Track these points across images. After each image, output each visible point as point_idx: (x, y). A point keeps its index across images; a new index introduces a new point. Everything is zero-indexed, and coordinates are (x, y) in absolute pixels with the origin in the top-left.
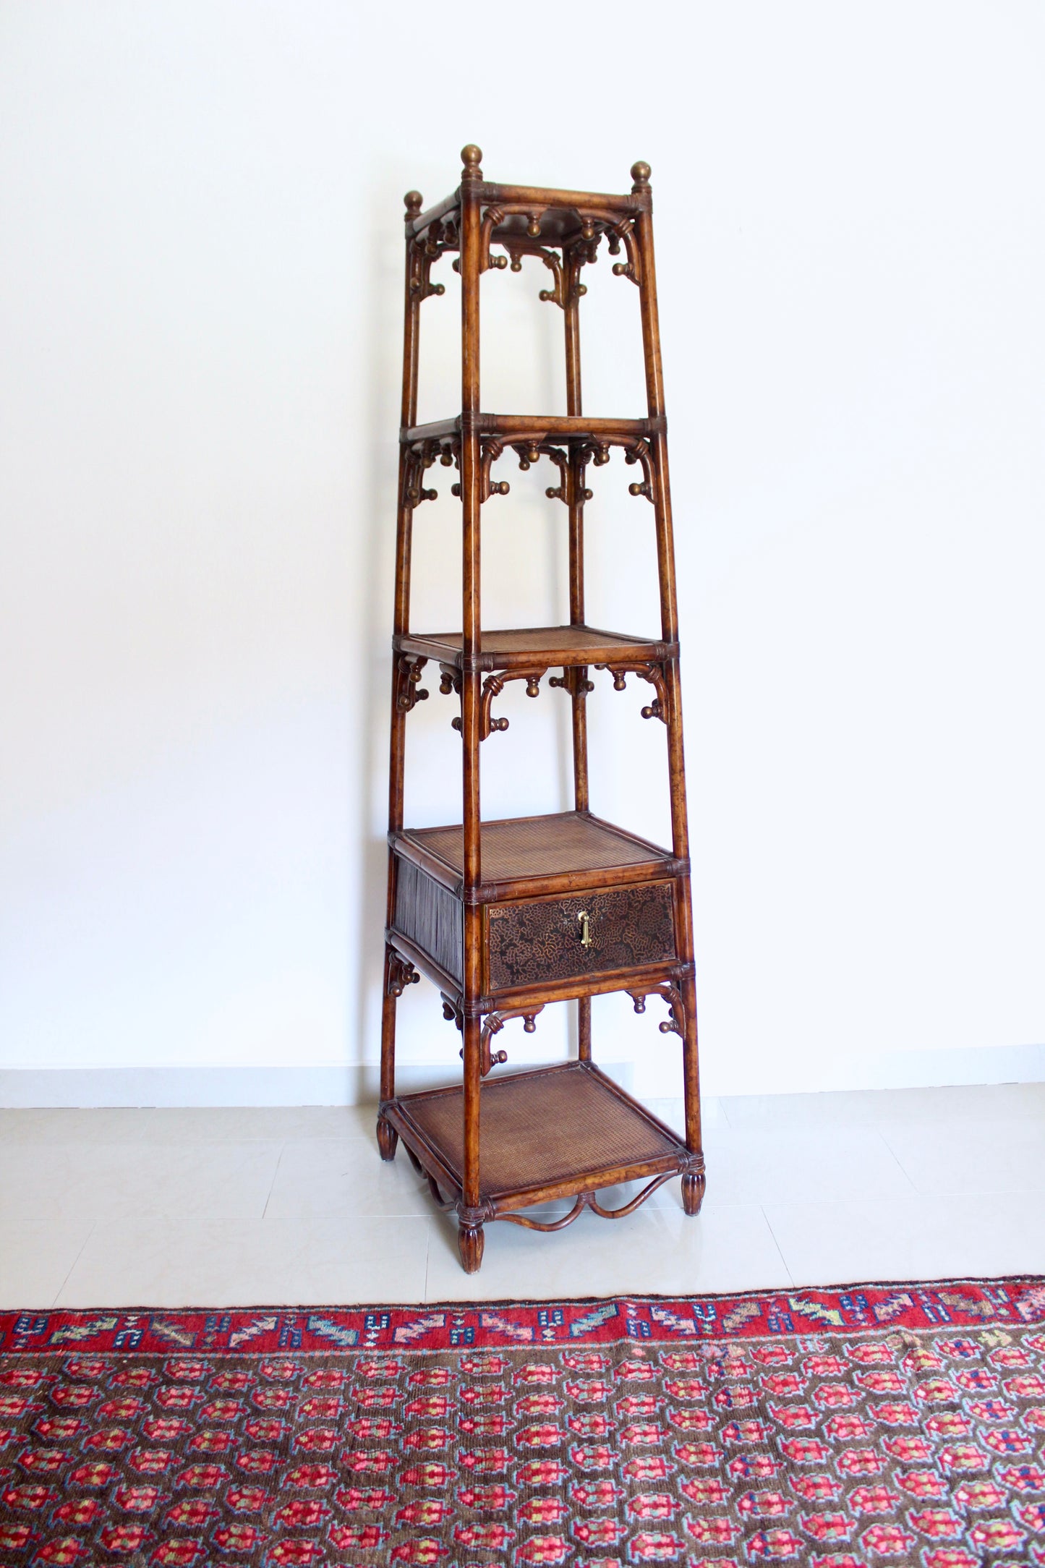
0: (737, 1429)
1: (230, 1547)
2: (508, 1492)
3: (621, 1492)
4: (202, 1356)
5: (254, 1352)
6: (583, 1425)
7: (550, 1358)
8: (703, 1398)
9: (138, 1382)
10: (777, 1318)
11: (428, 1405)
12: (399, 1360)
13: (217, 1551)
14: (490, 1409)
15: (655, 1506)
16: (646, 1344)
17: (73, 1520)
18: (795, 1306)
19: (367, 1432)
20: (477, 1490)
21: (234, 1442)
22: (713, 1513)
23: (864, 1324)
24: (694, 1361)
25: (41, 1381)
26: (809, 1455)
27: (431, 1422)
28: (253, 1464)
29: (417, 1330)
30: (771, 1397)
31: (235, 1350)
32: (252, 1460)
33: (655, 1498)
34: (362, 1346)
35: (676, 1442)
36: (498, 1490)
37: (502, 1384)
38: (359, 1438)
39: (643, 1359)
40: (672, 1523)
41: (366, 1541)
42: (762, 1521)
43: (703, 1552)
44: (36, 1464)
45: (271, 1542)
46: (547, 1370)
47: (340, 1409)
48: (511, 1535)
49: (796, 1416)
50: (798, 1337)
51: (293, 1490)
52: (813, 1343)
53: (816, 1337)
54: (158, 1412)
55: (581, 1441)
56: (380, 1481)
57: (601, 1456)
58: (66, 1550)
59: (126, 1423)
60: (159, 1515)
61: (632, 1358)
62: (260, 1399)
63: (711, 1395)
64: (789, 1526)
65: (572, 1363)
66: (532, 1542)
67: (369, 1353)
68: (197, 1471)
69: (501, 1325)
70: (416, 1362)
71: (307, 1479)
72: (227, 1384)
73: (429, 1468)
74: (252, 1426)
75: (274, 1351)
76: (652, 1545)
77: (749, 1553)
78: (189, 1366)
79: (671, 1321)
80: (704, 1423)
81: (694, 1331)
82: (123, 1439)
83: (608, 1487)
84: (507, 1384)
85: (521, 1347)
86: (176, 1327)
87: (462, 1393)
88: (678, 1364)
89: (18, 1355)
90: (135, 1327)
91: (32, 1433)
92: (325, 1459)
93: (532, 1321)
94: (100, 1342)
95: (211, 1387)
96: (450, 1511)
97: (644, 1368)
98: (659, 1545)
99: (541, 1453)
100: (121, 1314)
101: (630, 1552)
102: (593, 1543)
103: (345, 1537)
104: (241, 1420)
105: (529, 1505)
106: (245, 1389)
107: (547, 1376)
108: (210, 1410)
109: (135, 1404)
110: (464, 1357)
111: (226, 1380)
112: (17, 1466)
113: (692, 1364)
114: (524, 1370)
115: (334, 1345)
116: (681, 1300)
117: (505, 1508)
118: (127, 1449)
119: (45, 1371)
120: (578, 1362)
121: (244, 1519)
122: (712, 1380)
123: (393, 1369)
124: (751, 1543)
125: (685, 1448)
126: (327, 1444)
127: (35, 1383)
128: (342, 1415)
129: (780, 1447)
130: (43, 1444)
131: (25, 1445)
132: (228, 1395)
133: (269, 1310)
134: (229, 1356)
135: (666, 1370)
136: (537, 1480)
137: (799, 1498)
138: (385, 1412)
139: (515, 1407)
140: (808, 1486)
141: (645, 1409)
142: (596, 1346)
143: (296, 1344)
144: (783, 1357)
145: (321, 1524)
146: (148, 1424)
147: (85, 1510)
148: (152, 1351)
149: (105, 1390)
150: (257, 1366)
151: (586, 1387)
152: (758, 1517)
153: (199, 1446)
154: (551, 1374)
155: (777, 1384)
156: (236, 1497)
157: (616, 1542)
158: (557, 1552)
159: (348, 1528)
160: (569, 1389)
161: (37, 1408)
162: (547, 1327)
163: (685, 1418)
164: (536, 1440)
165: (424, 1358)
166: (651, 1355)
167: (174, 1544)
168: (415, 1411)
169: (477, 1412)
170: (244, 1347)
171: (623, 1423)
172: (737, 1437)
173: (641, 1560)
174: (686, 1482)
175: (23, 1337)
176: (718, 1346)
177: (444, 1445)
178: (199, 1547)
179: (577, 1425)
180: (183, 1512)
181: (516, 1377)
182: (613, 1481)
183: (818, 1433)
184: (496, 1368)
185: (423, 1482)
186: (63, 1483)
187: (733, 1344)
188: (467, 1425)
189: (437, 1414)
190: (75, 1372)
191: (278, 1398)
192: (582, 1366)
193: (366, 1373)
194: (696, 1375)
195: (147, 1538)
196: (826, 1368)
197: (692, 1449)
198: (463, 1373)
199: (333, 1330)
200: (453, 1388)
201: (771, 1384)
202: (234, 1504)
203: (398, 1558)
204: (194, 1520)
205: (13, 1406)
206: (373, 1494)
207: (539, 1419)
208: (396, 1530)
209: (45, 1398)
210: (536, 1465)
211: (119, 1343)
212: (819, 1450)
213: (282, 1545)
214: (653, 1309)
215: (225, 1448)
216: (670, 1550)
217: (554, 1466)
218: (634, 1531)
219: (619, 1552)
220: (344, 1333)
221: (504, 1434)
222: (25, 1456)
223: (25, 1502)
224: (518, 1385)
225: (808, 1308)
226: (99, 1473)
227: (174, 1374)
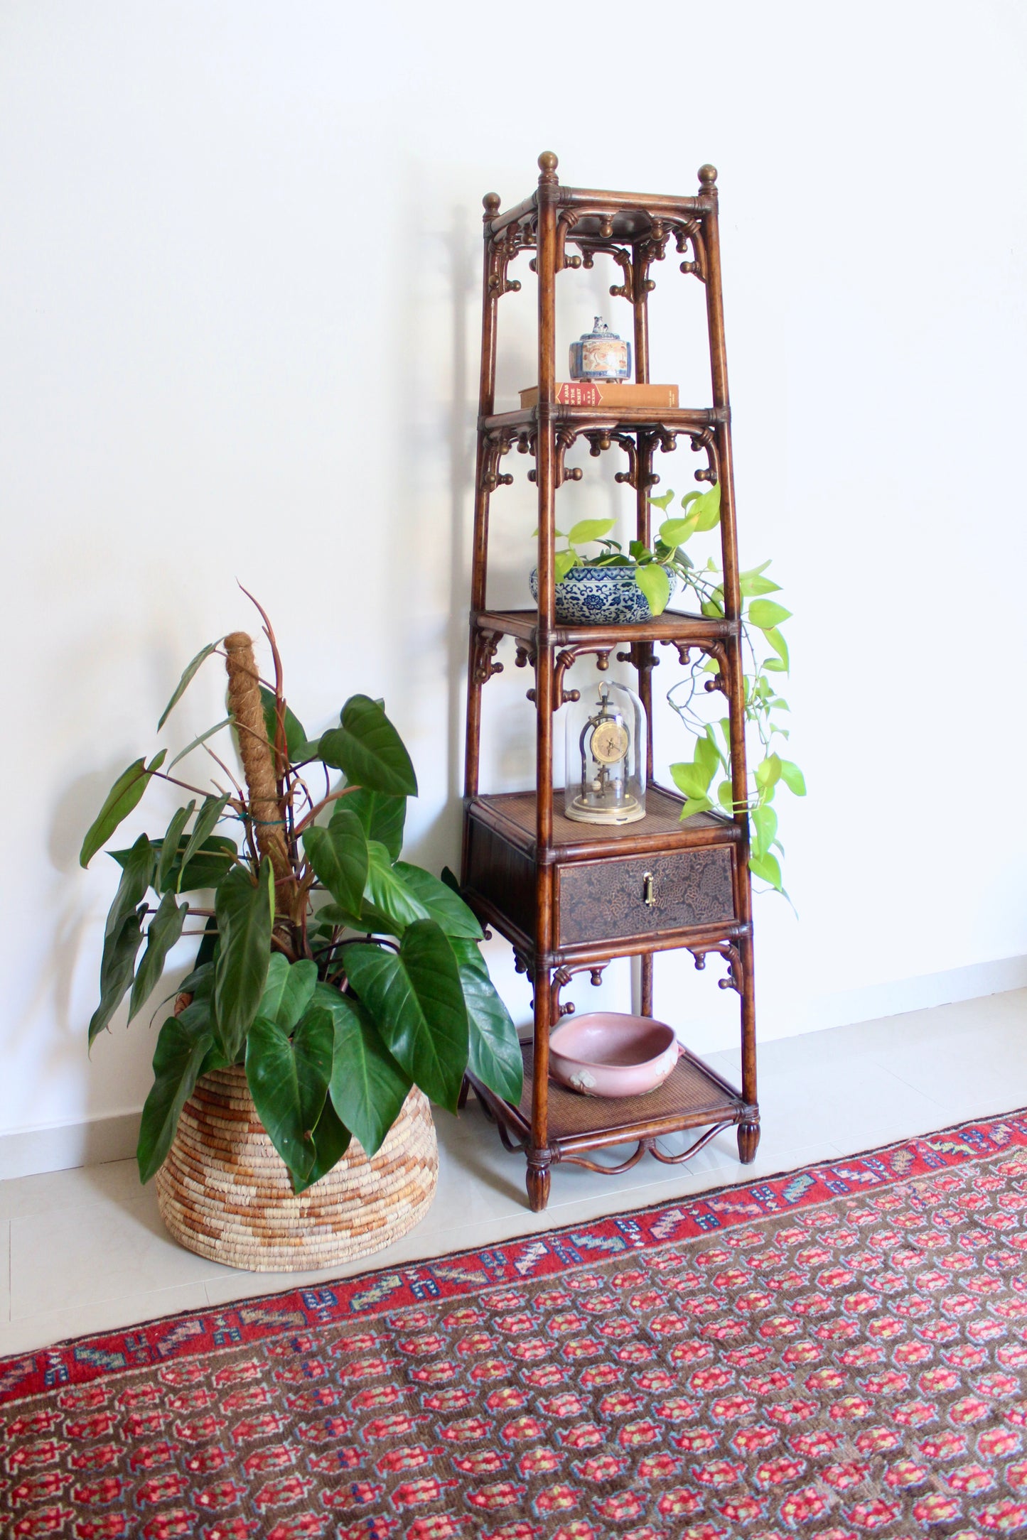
0: (968, 1239)
1: (678, 1418)
2: (850, 1322)
3: (930, 1301)
4: (505, 1287)
5: (548, 1273)
6: (860, 1263)
7: (790, 1223)
8: (926, 1223)
9: (470, 1321)
10: (929, 1158)
11: (730, 1278)
12: (674, 1251)
13: (672, 1423)
14: (780, 1269)
15: (961, 1304)
16: (852, 1196)
17: (525, 1436)
18: (936, 1148)
19: (702, 1309)
20: (826, 1327)
21: (601, 1344)
22: (1003, 1298)
23: (991, 1150)
24: (897, 1200)
25: (378, 1341)
27: (745, 1290)
28: (635, 1355)
29: (666, 1226)
30: (973, 1212)
31: (530, 1276)
32: (631, 1352)
33: (956, 1299)
34: (634, 1247)
35: (935, 1258)
36: (841, 1323)
37: (772, 1249)
38: (700, 1315)
39: (859, 1207)
40: (983, 1312)
41: (778, 1383)
44: (445, 1404)
45: (707, 1405)
46: (796, 1231)
47: (664, 1298)
48: (880, 1350)
49: (1000, 1221)
50: (954, 1168)
51: (687, 1364)
52: (967, 1170)
53: (966, 1165)
54: (511, 1339)
55: (869, 1274)
56: (748, 1340)
57: (892, 1280)
58: (543, 1458)
59: (493, 1354)
60: (595, 1412)
61: (851, 1209)
62: (590, 1306)
63: (929, 1220)
65: (810, 1222)
66: (899, 1350)
67: (645, 1251)
68: (593, 1372)
69: (730, 1207)
70: (690, 1248)
71: (690, 1354)
72: (550, 1303)
73: (776, 1322)
74: (604, 1328)
75: (565, 1269)
76: (983, 1330)
78: (503, 1296)
79: (855, 1176)
80: (942, 1240)
81: (878, 1180)
82: (503, 1366)
83: (918, 1300)
84: (776, 1248)
85: (761, 1220)
86: (460, 1270)
87: (748, 1263)
88: (888, 1205)
89: (332, 1326)
90: (421, 1279)
91: (415, 1383)
92: (689, 1336)
93: (751, 1199)
94: (403, 1295)
95: (538, 1308)
96: (821, 1347)
97: (865, 1213)
98: (988, 1328)
99: (848, 1290)
101: (973, 1338)
102: (942, 1339)
103: (761, 1386)
104: (590, 1327)
105: (873, 1326)
106: (568, 1303)
107: (801, 1236)
108: (556, 1325)
109: (485, 1338)
110: (724, 1237)
111: (546, 1300)
112: (431, 1411)
113: (897, 1203)
114: (779, 1235)
115: (609, 1253)
116: (848, 1160)
117: (858, 1333)
118: (515, 1372)
119: (373, 1333)
120: (814, 1221)
121: (669, 1395)
122: (920, 1210)
123: (675, 1259)
125: (946, 1260)
126: (679, 1325)
127: (374, 1344)
128: (670, 1302)
129: (1008, 1244)
130: (433, 1388)
131: (418, 1394)
132: (558, 1311)
133: (529, 1238)
134: (531, 1281)
135: (882, 1211)
136: (863, 1309)
138: (702, 1291)
139: (797, 1262)
141: (893, 1241)
142: (815, 1206)
143: (577, 1259)
144: (956, 1184)
145: (733, 1382)
146: (513, 1350)
147: (529, 1426)
148: (456, 1293)
149: (447, 1333)
150: (562, 1283)
151: (835, 1236)
153: (575, 1355)
154: (802, 1233)
155: (968, 1202)
156: (646, 1382)
157: (958, 1335)
158: (923, 1351)
159: (756, 1379)
160: (825, 1241)
161: (397, 1362)
162: (766, 1201)
163: (927, 1241)
164: (836, 1281)
165: (693, 1245)
166: (862, 1204)
167: (630, 1428)
168: (724, 1284)
169: (772, 1273)
170: (535, 1272)
171: (887, 1254)
172: (973, 1244)
173: (985, 1341)
174: (967, 1282)
175: (322, 1310)
176: (905, 1186)
177: (770, 1303)
178: (652, 1425)
179: (855, 1264)
180: (614, 1405)
181: (778, 1242)
182: (917, 1295)
184: (757, 1239)
185: (781, 1333)
186: (486, 1412)
187: (914, 1181)
188: (774, 1284)
189: (744, 1282)
190: (403, 1327)
191: (604, 1303)
192: (819, 1222)
193: (657, 1266)
194: (906, 1209)
195: (603, 1430)
196: (991, 1184)
197: (951, 1260)
199: (598, 1242)
200: (738, 1261)
201: (963, 1203)
202: (649, 1387)
203: (814, 1389)
204: (629, 1407)
205: (373, 1366)
206: (751, 1351)
207: (824, 1267)
208: (794, 1371)
209: (396, 1353)
210: (852, 1299)
211: (421, 1294)
213: (718, 1405)
214: (835, 1170)
215: (598, 1350)
216: (997, 1329)
217: (865, 1296)
218: (963, 1325)
219: (964, 1340)
220: (610, 1241)
221: (807, 1283)
222: (427, 1402)
223: (468, 1434)
224: (784, 1247)
225: (947, 1147)
226: (510, 1396)
227: (496, 1306)
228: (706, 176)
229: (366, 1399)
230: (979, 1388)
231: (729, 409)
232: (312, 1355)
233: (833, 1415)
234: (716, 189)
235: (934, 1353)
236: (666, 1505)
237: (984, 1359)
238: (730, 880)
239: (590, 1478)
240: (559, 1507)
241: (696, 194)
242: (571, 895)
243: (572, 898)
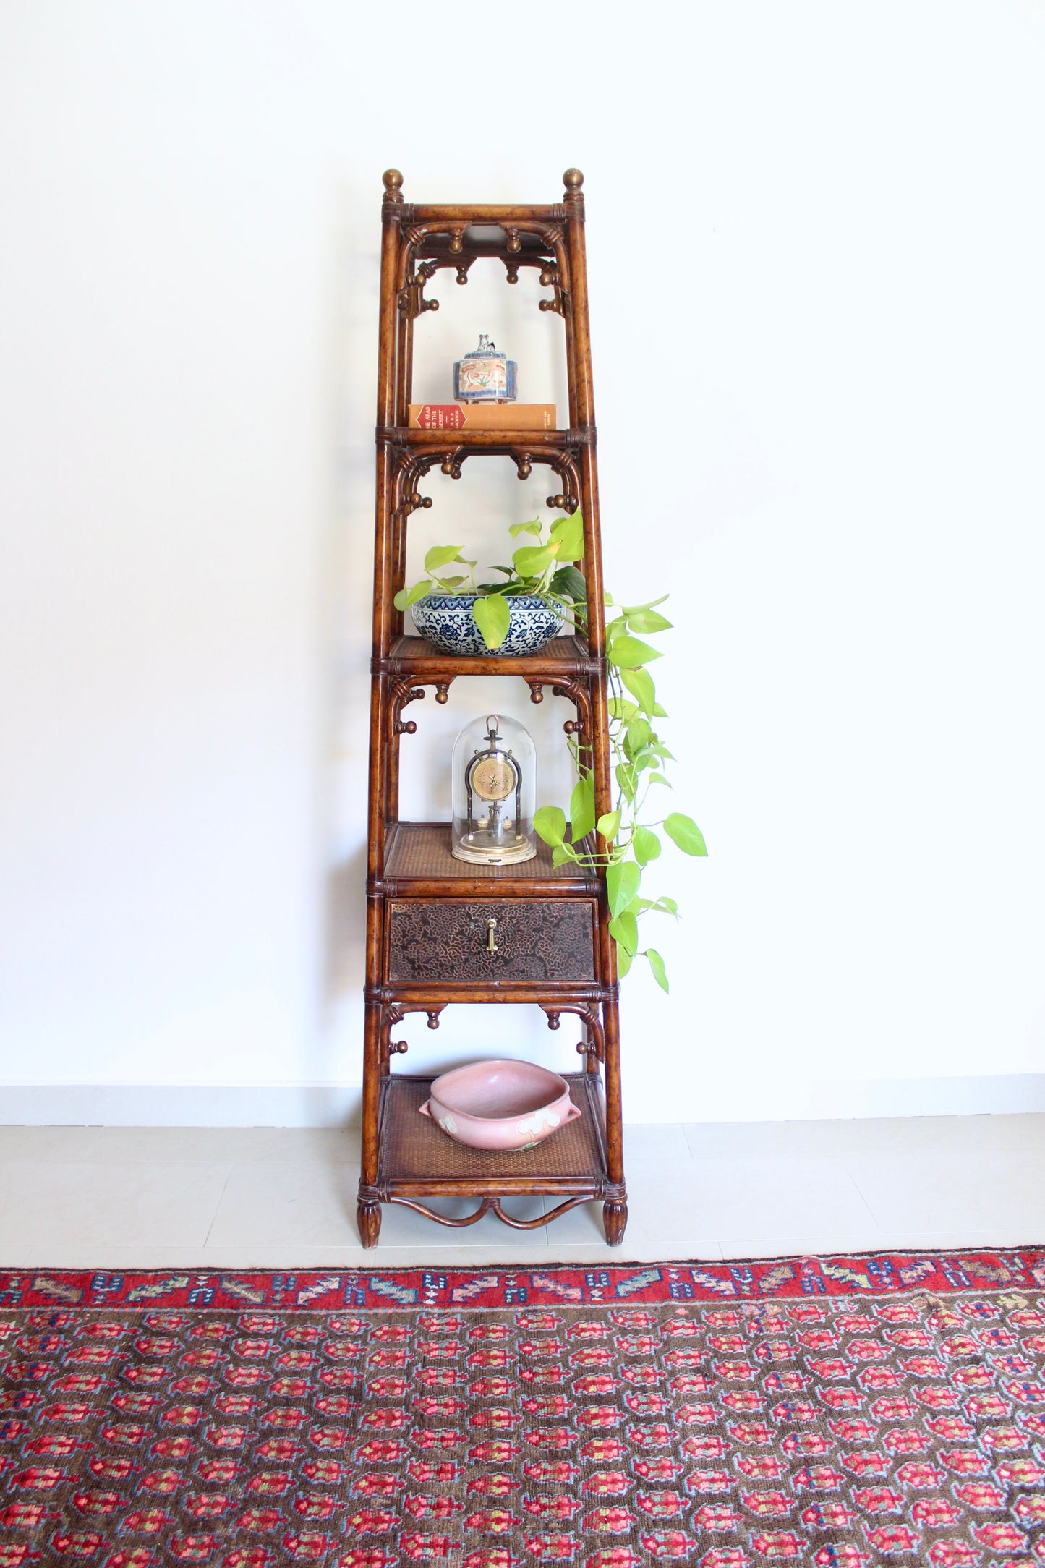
0: (778, 1379)
1: (318, 1479)
2: (570, 1433)
3: (675, 1435)
4: (273, 1312)
5: (321, 1309)
6: (635, 1375)
7: (599, 1316)
8: (744, 1351)
9: (215, 1335)
10: (810, 1281)
11: (489, 1357)
12: (458, 1317)
13: (307, 1483)
14: (547, 1361)
15: (707, 1447)
16: (688, 1304)
17: (170, 1455)
18: (827, 1271)
19: (434, 1380)
20: (541, 1432)
21: (311, 1388)
22: (760, 1452)
23: (890, 1287)
24: (735, 1319)
25: (123, 1333)
26: (846, 1402)
27: (493, 1372)
28: (332, 1408)
29: (472, 1290)
30: (808, 1352)
31: (303, 1307)
32: (330, 1404)
33: (706, 1440)
34: (422, 1303)
35: (722, 1391)
36: (561, 1432)
37: (557, 1338)
38: (428, 1386)
39: (686, 1317)
40: (724, 1461)
41: (443, 1475)
42: (806, 1459)
43: (754, 1485)
44: (129, 1406)
45: (356, 1475)
46: (598, 1326)
47: (407, 1359)
48: (577, 1471)
49: (832, 1368)
50: (829, 1298)
51: (371, 1431)
52: (844, 1303)
53: (847, 1298)
54: (236, 1361)
55: (634, 1390)
56: (451, 1424)
57: (654, 1403)
58: (167, 1480)
59: (208, 1371)
60: (249, 1451)
61: (677, 1317)
62: (332, 1350)
63: (752, 1348)
64: (830, 1463)
65: (621, 1320)
66: (596, 1476)
67: (430, 1310)
68: (280, 1413)
69: (551, 1286)
70: (475, 1319)
71: (383, 1422)
72: (299, 1336)
73: (495, 1413)
74: (327, 1374)
75: (340, 1308)
76: (706, 1480)
77: (795, 1486)
78: (262, 1321)
79: (712, 1283)
80: (747, 1373)
81: (734, 1292)
82: (207, 1385)
83: (663, 1430)
84: (562, 1339)
85: (572, 1306)
86: (246, 1286)
87: (520, 1347)
88: (720, 1322)
89: (99, 1309)
90: (206, 1286)
91: (121, 1379)
92: (398, 1403)
93: (580, 1282)
94: (175, 1299)
95: (284, 1339)
96: (518, 1450)
97: (687, 1325)
98: (713, 1481)
99: (598, 1400)
100: (193, 1273)
101: (687, 1487)
102: (652, 1478)
103: (424, 1472)
104: (315, 1369)
105: (591, 1444)
106: (316, 1342)
107: (598, 1332)
108: (286, 1359)
109: (214, 1354)
110: (519, 1314)
111: (297, 1333)
112: (112, 1409)
113: (732, 1322)
114: (577, 1326)
115: (395, 1303)
116: (718, 1264)
117: (569, 1448)
118: (211, 1394)
119: (126, 1325)
120: (626, 1320)
121: (328, 1455)
122: (752, 1335)
123: (453, 1324)
124: (797, 1478)
125: (731, 1396)
126: (398, 1390)
127: (118, 1335)
128: (410, 1365)
129: (819, 1395)
130: (131, 1388)
131: (115, 1390)
132: (300, 1346)
133: (331, 1271)
134: (298, 1312)
135: (708, 1326)
136: (596, 1424)
137: (839, 1440)
138: (450, 1363)
139: (570, 1358)
140: (846, 1430)
141: (691, 1361)
142: (642, 1305)
143: (360, 1302)
144: (817, 1316)
145: (400, 1460)
146: (228, 1372)
147: (180, 1447)
148: (224, 1307)
149: (185, 1341)
150: (326, 1321)
151: (634, 1341)
152: (802, 1456)
153: (279, 1392)
154: (602, 1330)
155: (813, 1339)
156: (318, 1437)
157: (674, 1479)
158: (620, 1485)
159: (425, 1464)
160: (620, 1343)
161: (122, 1357)
162: (594, 1288)
163: (729, 1370)
164: (593, 1388)
165: (481, 1315)
166: (693, 1314)
167: (266, 1476)
168: (478, 1362)
169: (535, 1363)
170: (311, 1304)
171: (672, 1373)
172: (778, 1386)
173: (698, 1493)
174: (734, 1426)
175: (100, 1294)
176: (756, 1305)
177: (507, 1392)
178: (289, 1479)
179: (629, 1375)
180: (271, 1449)
181: (570, 1333)
182: (666, 1425)
183: (853, 1382)
184: (550, 1324)
185: (491, 1425)
186: (157, 1422)
187: (770, 1303)
188: (527, 1375)
189: (498, 1365)
190: (154, 1326)
191: (348, 1350)
192: (630, 1323)
193: (429, 1327)
194: (736, 1331)
195: (241, 1471)
196: (857, 1325)
197: (738, 1397)
198: (519, 1328)
199: (393, 1290)
200: (511, 1343)
201: (806, 1339)
202: (318, 1442)
203: (474, 1491)
204: (282, 1456)
205: (100, 1354)
206: (445, 1435)
207: (594, 1370)
208: (470, 1467)
209: (128, 1348)
210: (594, 1410)
211: (193, 1300)
212: (855, 1398)
213: (366, 1478)
214: (694, 1273)
215: (303, 1393)
216: (723, 1485)
217: (611, 1411)
218: (689, 1469)
219: (677, 1486)
220: (404, 1292)
221: (562, 1382)
222: (118, 1399)
223: (124, 1438)
224: (572, 1340)
225: (838, 1273)
226: (189, 1415)
227: (248, 1328)
228: (572, 182)
229: (69, 1382)
230: (646, 1541)
231: (594, 429)
232: (60, 1331)
233: (469, 1523)
234: (581, 194)
235: (630, 1491)
236: (234, 1559)
237: (678, 1512)
238: (591, 937)
239: (191, 1511)
240: (143, 1529)
241: (561, 201)
242: (404, 931)
243: (404, 936)
